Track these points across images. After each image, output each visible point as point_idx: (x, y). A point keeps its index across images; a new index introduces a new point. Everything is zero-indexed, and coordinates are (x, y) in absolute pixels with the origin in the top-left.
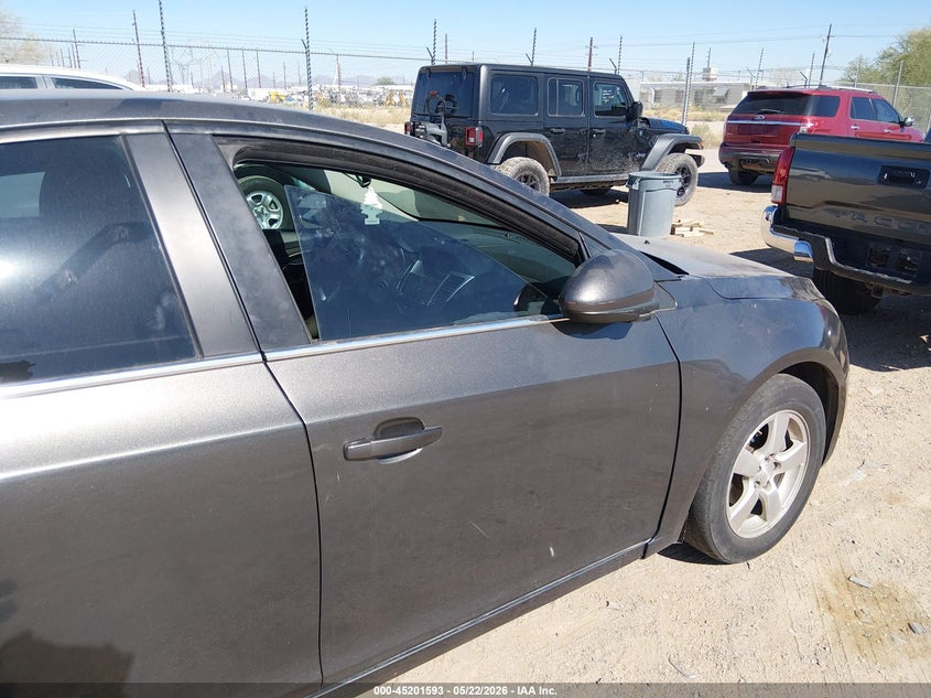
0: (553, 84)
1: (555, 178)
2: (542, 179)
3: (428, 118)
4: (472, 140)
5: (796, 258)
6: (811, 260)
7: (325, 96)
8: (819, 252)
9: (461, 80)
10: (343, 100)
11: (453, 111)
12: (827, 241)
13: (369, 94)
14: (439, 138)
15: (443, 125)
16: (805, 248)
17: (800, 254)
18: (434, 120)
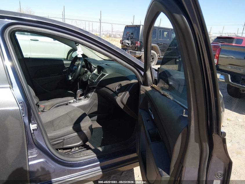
0: (160, 31)
1: (160, 56)
2: (155, 56)
3: (126, 39)
4: (137, 45)
5: (220, 80)
6: (224, 81)
7: (108, 35)
8: (226, 79)
9: (135, 29)
10: (113, 36)
11: (133, 37)
12: (229, 75)
13: (119, 35)
14: (129, 44)
15: (130, 41)
16: (222, 77)
17: (221, 79)
18: (128, 39)
